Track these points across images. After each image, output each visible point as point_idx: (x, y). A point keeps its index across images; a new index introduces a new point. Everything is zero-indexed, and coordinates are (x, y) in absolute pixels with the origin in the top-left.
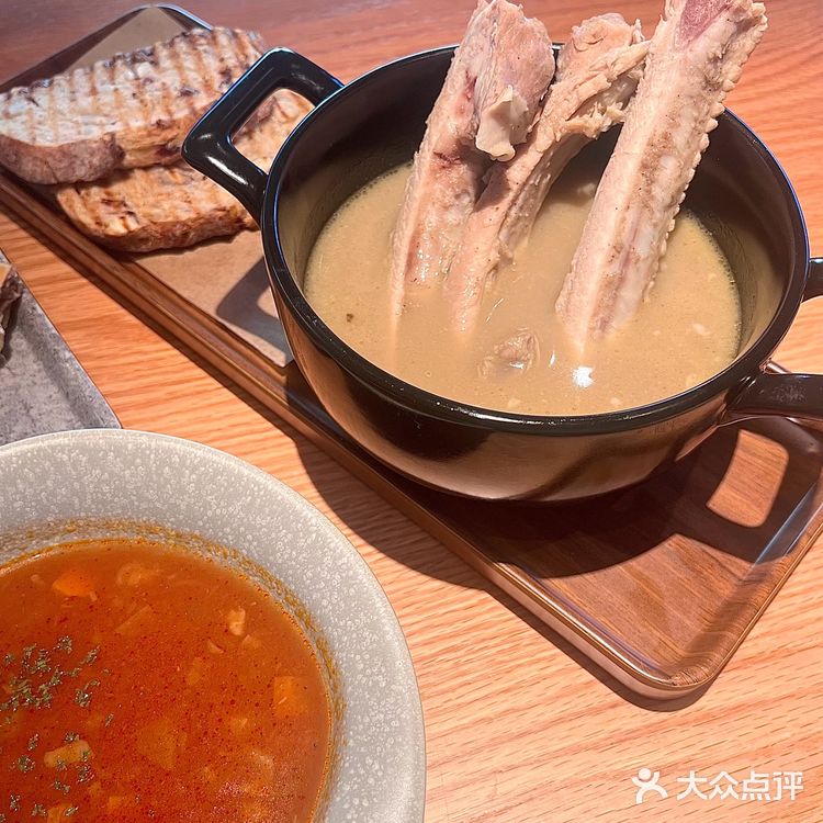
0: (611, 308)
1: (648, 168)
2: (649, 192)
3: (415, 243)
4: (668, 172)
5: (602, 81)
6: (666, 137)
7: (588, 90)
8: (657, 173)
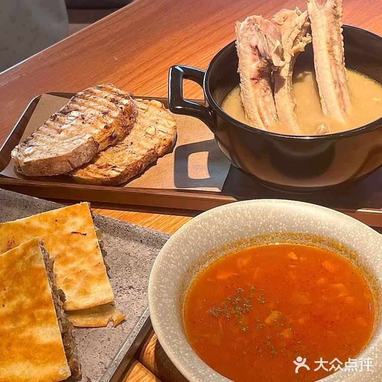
0: (344, 104)
1: (331, 51)
2: (335, 59)
3: (260, 114)
4: (337, 50)
5: (297, 31)
6: (331, 39)
7: (294, 36)
8: (334, 52)
